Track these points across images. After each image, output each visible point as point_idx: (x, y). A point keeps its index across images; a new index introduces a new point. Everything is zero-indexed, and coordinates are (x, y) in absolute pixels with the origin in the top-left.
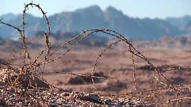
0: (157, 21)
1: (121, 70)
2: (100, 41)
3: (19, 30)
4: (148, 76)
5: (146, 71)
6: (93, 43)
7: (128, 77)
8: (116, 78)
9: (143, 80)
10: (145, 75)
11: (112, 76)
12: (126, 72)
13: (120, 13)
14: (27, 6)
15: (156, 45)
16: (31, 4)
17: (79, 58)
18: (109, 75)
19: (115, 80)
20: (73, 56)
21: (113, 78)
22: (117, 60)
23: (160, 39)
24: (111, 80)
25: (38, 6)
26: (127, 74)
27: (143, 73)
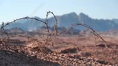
0: (107, 21)
1: (88, 46)
2: (76, 31)
3: (45, 23)
4: (102, 50)
5: (101, 47)
6: (72, 33)
7: (92, 50)
8: (85, 51)
9: (100, 52)
10: (101, 49)
11: (83, 50)
12: (91, 47)
13: (87, 16)
14: (48, 13)
15: (106, 34)
16: (49, 12)
17: (65, 41)
18: (82, 49)
19: (85, 52)
20: (61, 40)
21: (83, 51)
22: (86, 42)
23: (109, 31)
24: (83, 52)
25: (52, 13)
26: (91, 49)
27: (100, 48)
